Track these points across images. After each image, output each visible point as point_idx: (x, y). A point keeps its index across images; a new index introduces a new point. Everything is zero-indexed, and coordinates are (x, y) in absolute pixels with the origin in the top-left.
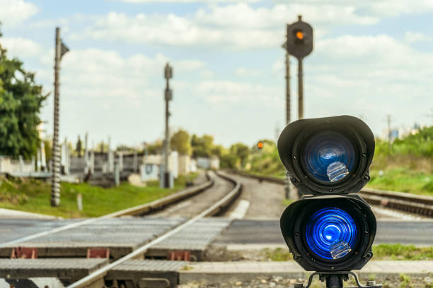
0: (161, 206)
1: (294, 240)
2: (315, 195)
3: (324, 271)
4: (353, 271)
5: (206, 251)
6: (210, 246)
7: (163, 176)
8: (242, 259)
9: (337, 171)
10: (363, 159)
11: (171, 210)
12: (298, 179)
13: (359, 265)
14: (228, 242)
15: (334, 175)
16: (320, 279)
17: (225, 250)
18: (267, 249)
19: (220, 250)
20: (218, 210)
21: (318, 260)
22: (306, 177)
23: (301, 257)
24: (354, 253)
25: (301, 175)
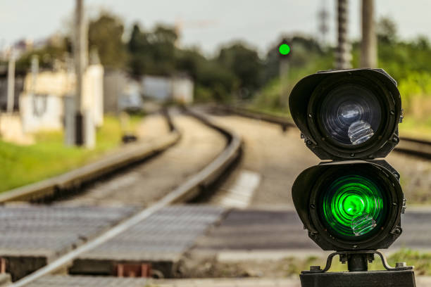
0: (78, 183)
1: (309, 214)
2: (334, 161)
3: (345, 250)
4: (378, 250)
5: (180, 263)
6: (187, 255)
7: (71, 120)
8: (246, 275)
9: (360, 132)
10: (391, 117)
11: (99, 192)
12: (313, 142)
13: (386, 243)
14: (220, 248)
15: (357, 137)
16: (341, 260)
17: (214, 261)
18: (291, 259)
19: (205, 261)
20: (196, 192)
21: (338, 237)
22: (323, 139)
23: (318, 233)
24: (380, 229)
25: (318, 137)
